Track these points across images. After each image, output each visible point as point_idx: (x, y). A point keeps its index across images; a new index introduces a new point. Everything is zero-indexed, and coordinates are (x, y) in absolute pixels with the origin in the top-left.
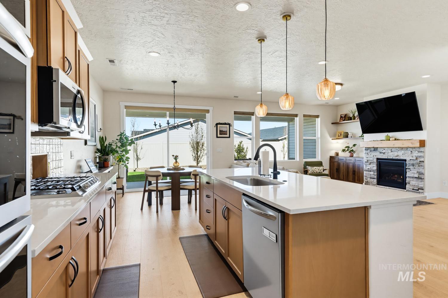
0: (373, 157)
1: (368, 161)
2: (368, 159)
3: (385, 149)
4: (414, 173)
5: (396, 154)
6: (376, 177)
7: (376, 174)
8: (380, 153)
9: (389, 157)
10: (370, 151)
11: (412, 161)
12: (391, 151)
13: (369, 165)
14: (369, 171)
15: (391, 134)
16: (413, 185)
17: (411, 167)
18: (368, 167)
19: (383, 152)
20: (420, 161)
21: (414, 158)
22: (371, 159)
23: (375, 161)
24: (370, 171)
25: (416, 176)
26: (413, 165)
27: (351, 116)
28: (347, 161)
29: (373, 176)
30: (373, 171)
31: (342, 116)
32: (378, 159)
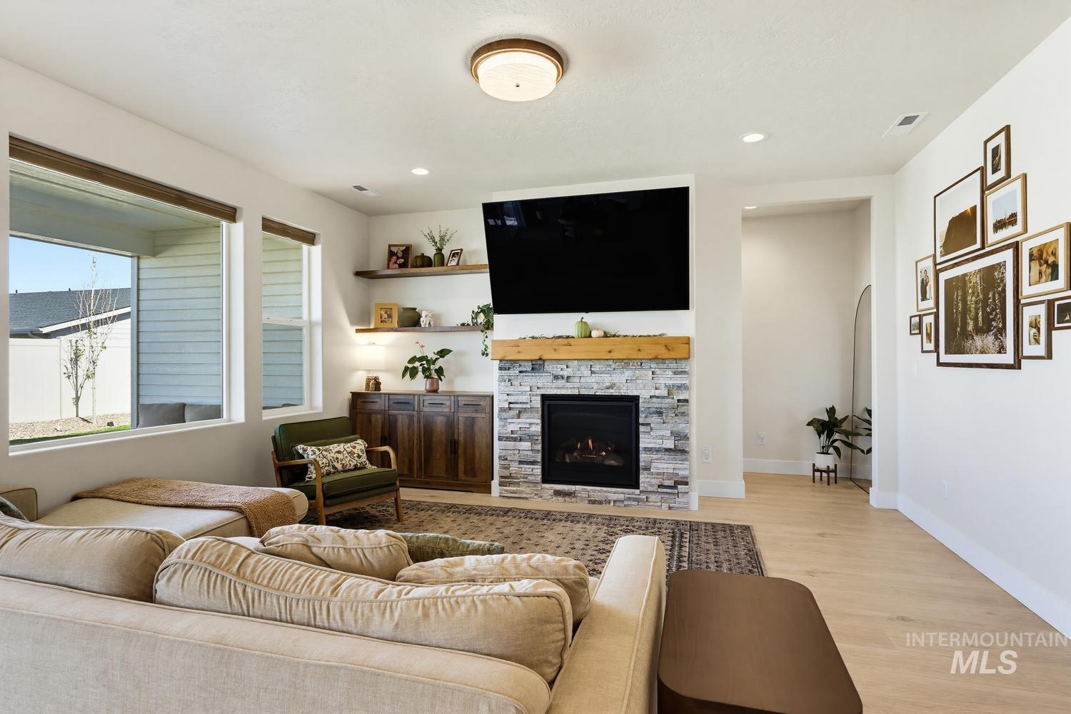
0: (531, 391)
1: (511, 406)
2: (512, 399)
3: (570, 363)
4: (662, 438)
5: (607, 379)
6: (539, 457)
7: (539, 447)
8: (556, 377)
9: (584, 392)
10: (520, 372)
11: (655, 400)
12: (592, 372)
13: (514, 420)
14: (515, 440)
15: (592, 318)
16: (658, 474)
17: (654, 420)
18: (511, 427)
19: (566, 373)
20: (679, 401)
21: (664, 392)
22: (524, 398)
23: (537, 403)
24: (520, 440)
25: (670, 444)
26: (660, 413)
27: (430, 252)
28: (426, 409)
29: (531, 456)
30: (530, 438)
31: (393, 249)
32: (545, 398)
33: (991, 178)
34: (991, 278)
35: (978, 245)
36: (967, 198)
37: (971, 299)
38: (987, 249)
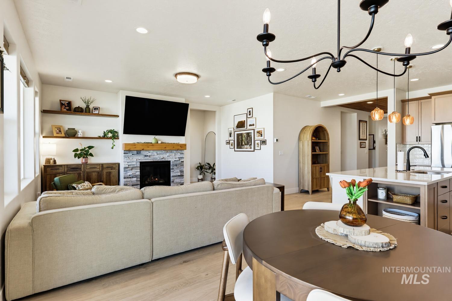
0: (137, 161)
1: (129, 166)
2: (129, 164)
3: (150, 151)
4: (177, 172)
5: (162, 156)
6: (139, 183)
7: (139, 179)
8: (146, 156)
9: (154, 160)
10: (132, 154)
11: (175, 162)
12: (157, 154)
13: (129, 171)
14: (130, 178)
15: (158, 137)
16: (176, 183)
17: (175, 167)
18: (129, 174)
19: (149, 154)
20: (181, 161)
21: (178, 159)
22: (134, 163)
23: (138, 164)
24: (132, 178)
25: (179, 174)
26: (176, 165)
28: (87, 170)
29: (136, 183)
30: (136, 176)
31: (63, 102)
32: (141, 163)
33: (249, 116)
34: (248, 135)
35: (246, 128)
36: (243, 118)
37: (244, 139)
38: (247, 129)
